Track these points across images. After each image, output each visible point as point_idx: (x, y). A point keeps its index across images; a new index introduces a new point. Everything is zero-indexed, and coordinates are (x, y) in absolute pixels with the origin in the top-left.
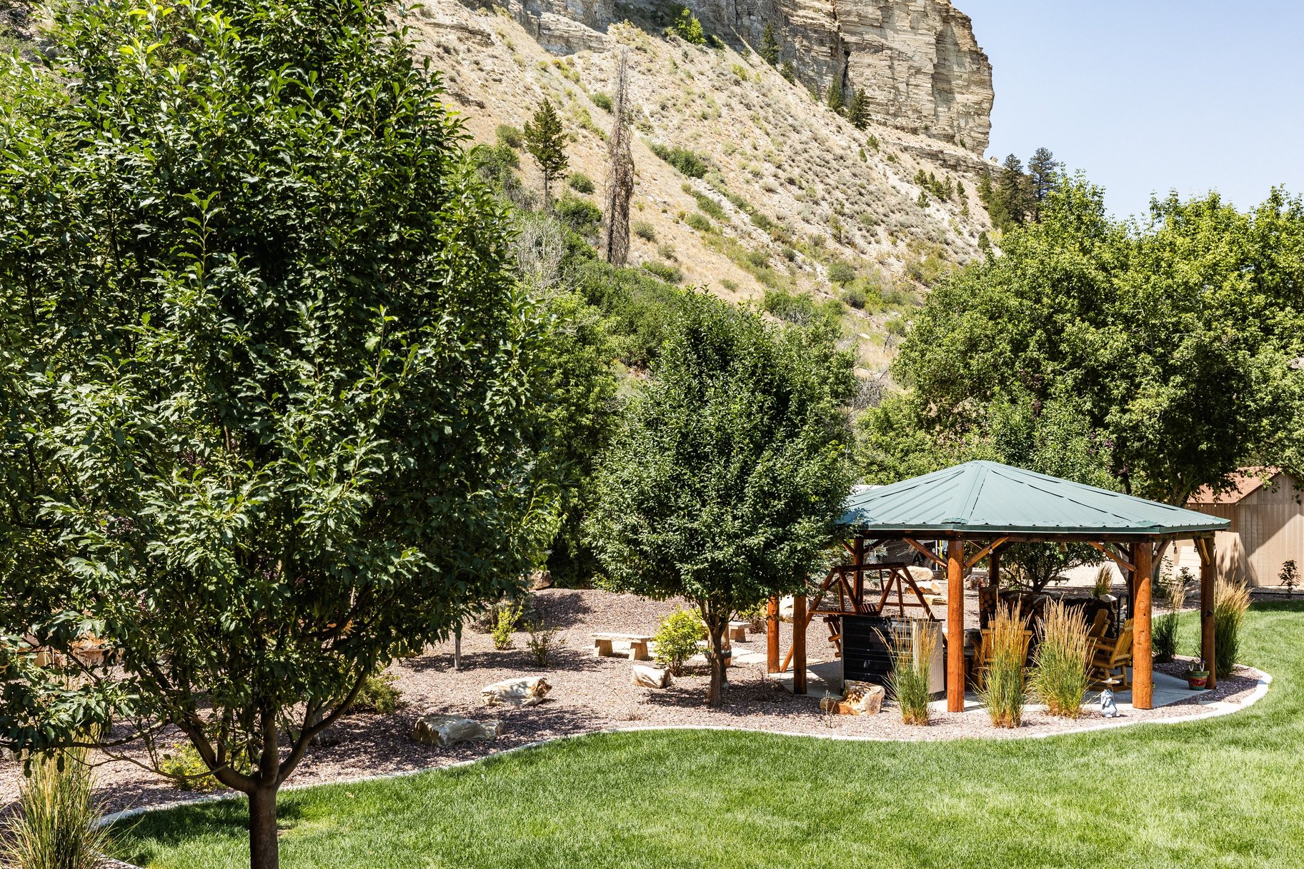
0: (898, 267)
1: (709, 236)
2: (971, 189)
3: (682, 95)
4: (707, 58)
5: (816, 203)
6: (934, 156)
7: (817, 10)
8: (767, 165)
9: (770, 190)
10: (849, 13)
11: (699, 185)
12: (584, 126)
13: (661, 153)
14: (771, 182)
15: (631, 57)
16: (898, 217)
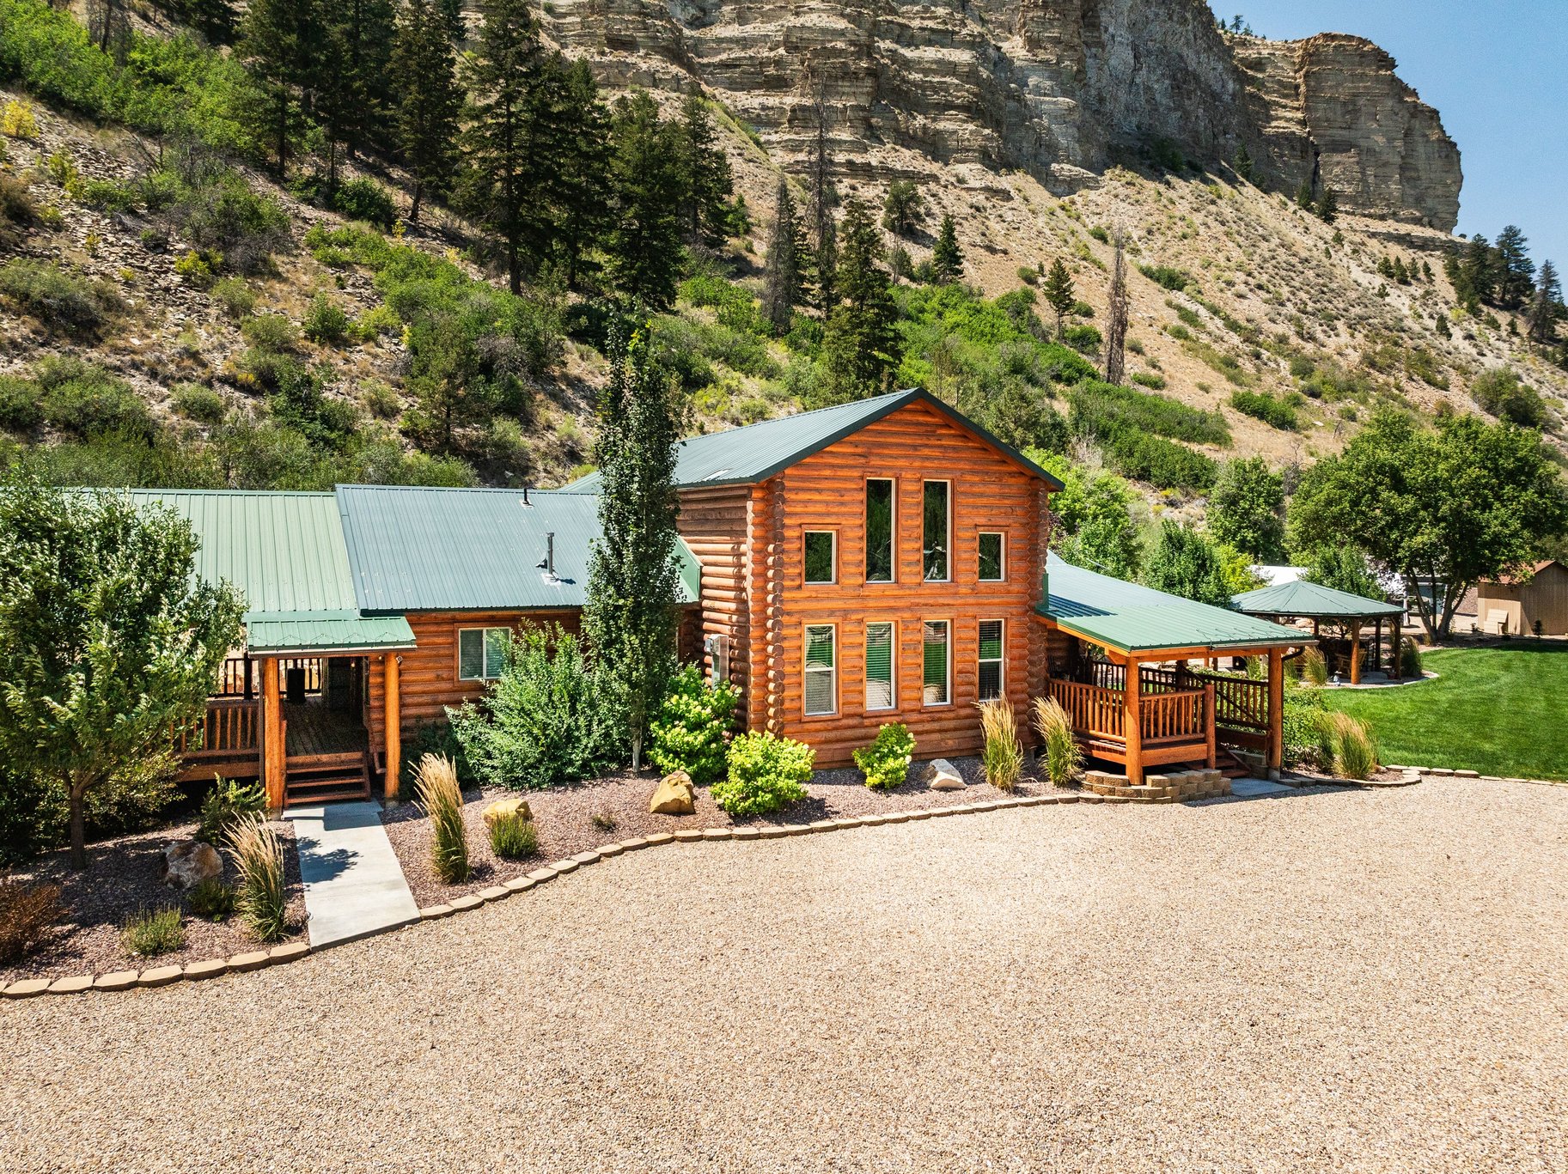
0: (1355, 357)
1: (1188, 343)
2: (1439, 265)
3: (1165, 219)
4: (1188, 184)
5: (1282, 304)
6: (1401, 239)
7: (1288, 120)
8: (1239, 273)
9: (1241, 296)
10: (1318, 119)
11: (1180, 298)
12: (1084, 259)
13: (1147, 273)
14: (1242, 288)
15: (1122, 191)
16: (1358, 310)
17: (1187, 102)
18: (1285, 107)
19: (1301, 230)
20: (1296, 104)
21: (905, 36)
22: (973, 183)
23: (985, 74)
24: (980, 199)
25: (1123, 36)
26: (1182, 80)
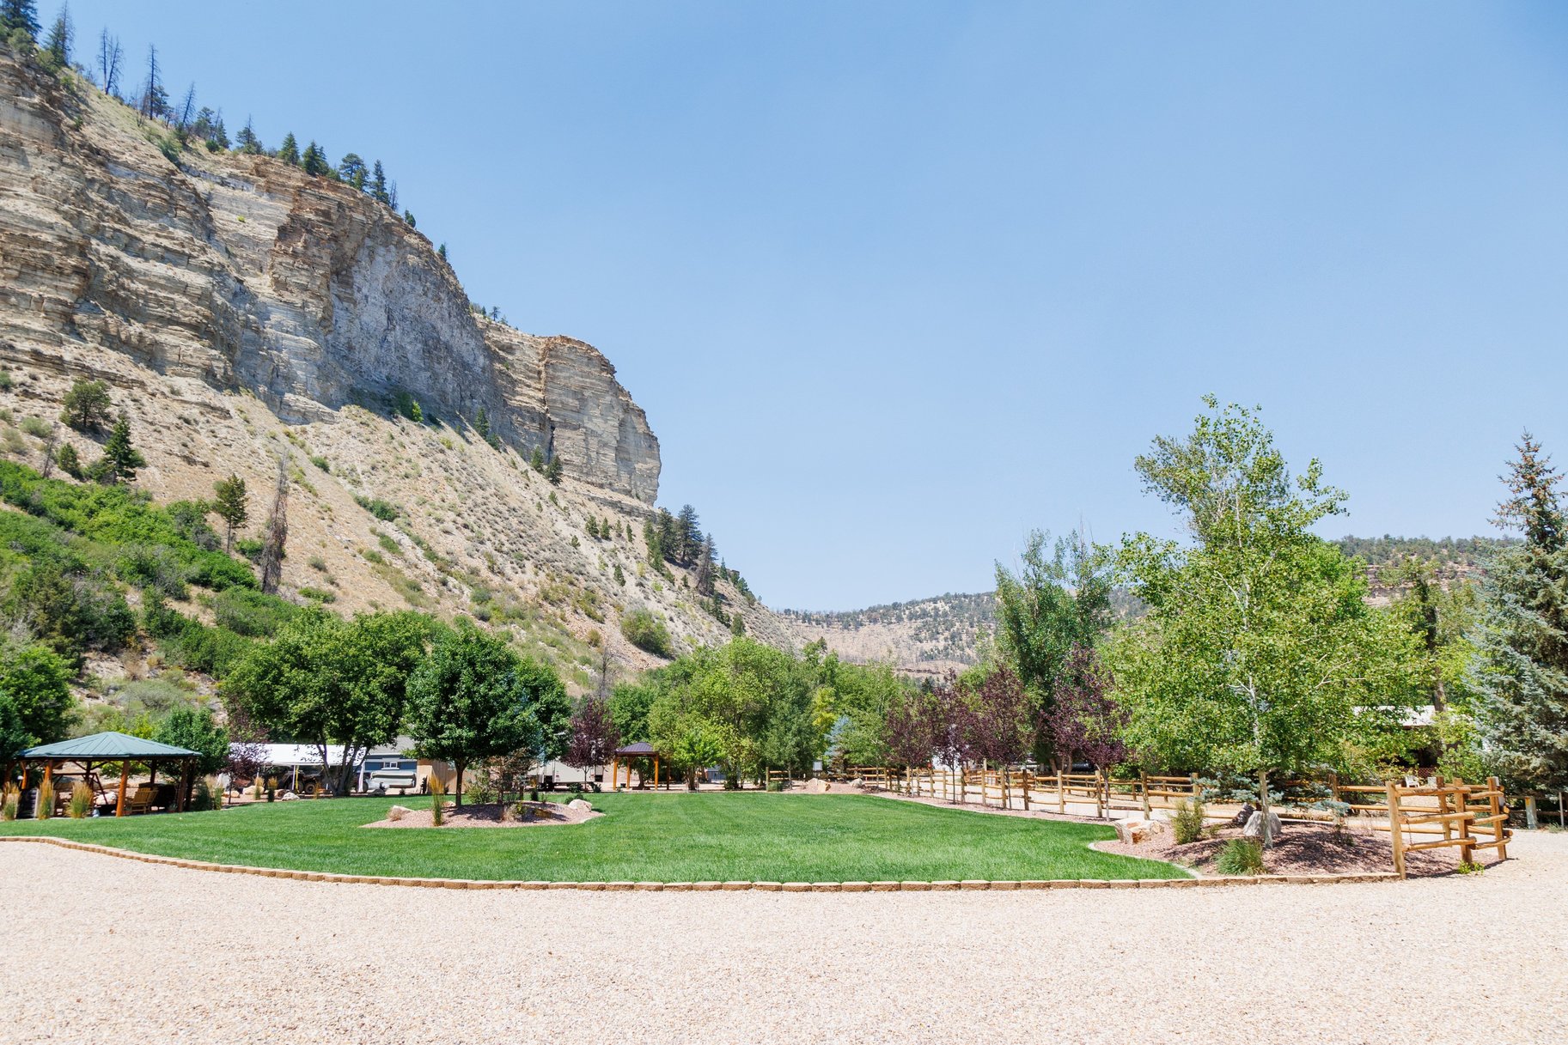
0: (533, 590)
1: (380, 567)
2: (638, 528)
3: (392, 459)
4: (422, 432)
5: (482, 543)
6: (613, 505)
7: (530, 397)
8: (450, 513)
9: (446, 532)
10: (555, 401)
11: (389, 528)
12: (296, 482)
13: (362, 503)
14: (449, 526)
15: (355, 429)
16: (548, 554)
17: (436, 365)
18: (529, 386)
19: (523, 485)
20: (538, 386)
21: (131, 245)
22: (187, 397)
23: (219, 300)
24: (194, 412)
25: (377, 298)
26: (433, 347)
